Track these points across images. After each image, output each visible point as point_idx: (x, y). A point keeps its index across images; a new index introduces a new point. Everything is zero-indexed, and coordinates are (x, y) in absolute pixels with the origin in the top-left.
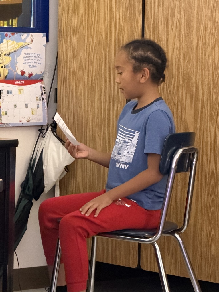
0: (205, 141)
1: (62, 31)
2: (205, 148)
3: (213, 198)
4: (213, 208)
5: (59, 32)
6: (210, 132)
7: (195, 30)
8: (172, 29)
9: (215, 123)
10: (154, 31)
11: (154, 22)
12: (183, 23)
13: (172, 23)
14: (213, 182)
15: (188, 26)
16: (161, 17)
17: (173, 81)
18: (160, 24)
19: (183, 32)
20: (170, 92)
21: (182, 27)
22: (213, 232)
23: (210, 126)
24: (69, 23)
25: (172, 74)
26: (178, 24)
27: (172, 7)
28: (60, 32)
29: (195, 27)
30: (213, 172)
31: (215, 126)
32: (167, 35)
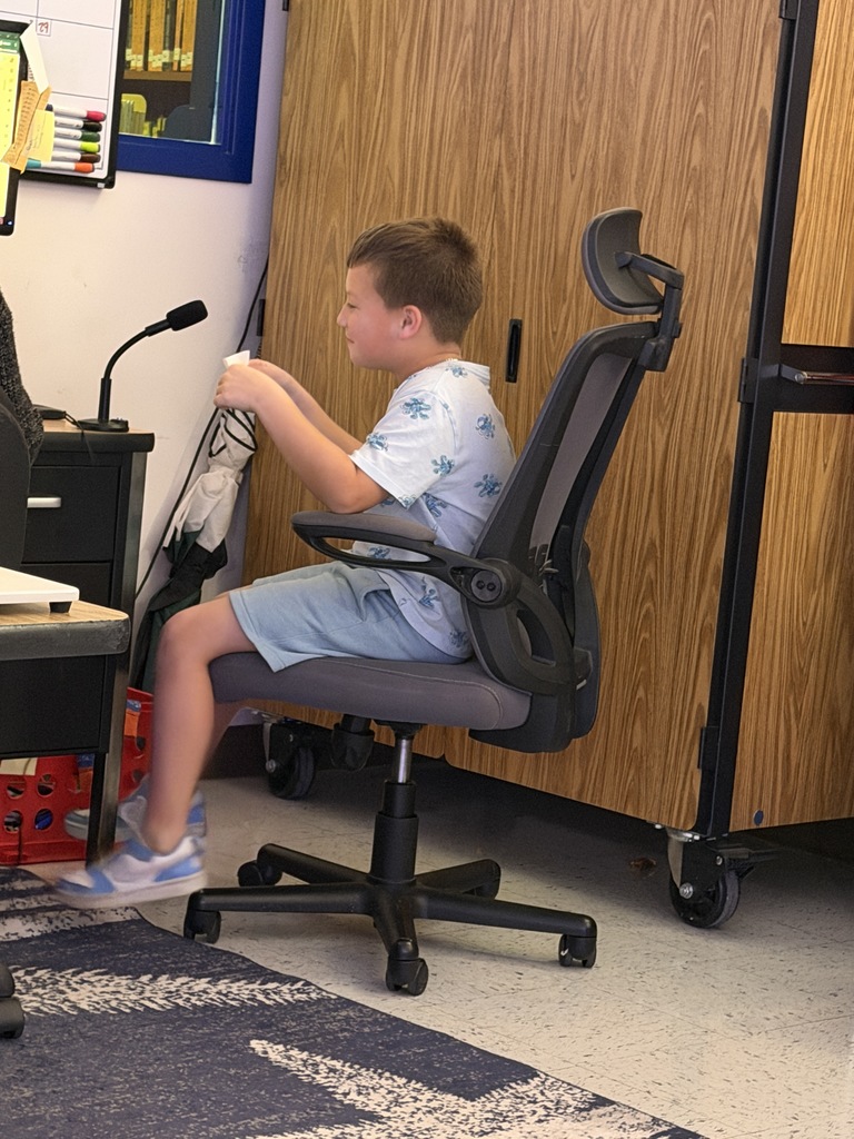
0: (637, 466)
1: (288, 160)
2: (636, 484)
3: (648, 611)
4: (645, 635)
5: (279, 161)
6: (653, 444)
7: (633, 185)
8: (573, 177)
9: (668, 423)
10: (524, 178)
11: (526, 153)
12: (601, 163)
13: (574, 160)
14: (650, 569)
15: (617, 173)
16: (545, 145)
17: (564, 309)
18: (542, 160)
19: (600, 184)
20: (554, 333)
21: (600, 174)
22: (641, 693)
23: (654, 429)
24: (308, 142)
25: (565, 291)
26: (589, 164)
27: (577, 122)
28: (283, 163)
29: (634, 177)
30: (653, 544)
31: (666, 431)
32: (559, 192)
